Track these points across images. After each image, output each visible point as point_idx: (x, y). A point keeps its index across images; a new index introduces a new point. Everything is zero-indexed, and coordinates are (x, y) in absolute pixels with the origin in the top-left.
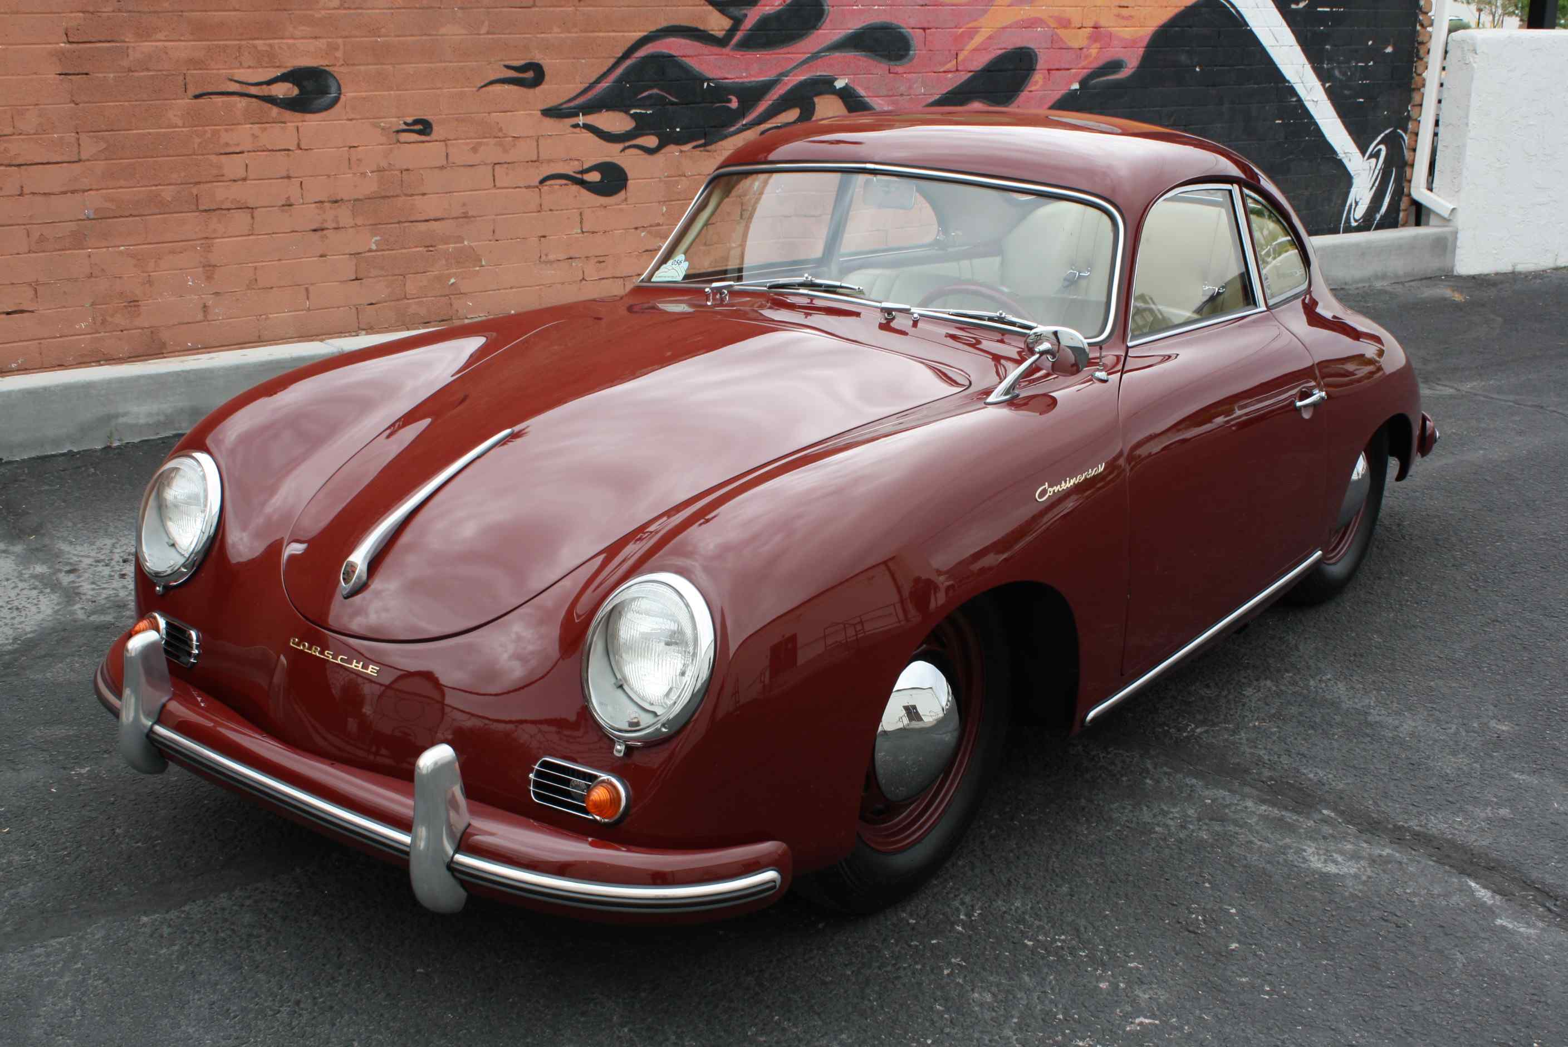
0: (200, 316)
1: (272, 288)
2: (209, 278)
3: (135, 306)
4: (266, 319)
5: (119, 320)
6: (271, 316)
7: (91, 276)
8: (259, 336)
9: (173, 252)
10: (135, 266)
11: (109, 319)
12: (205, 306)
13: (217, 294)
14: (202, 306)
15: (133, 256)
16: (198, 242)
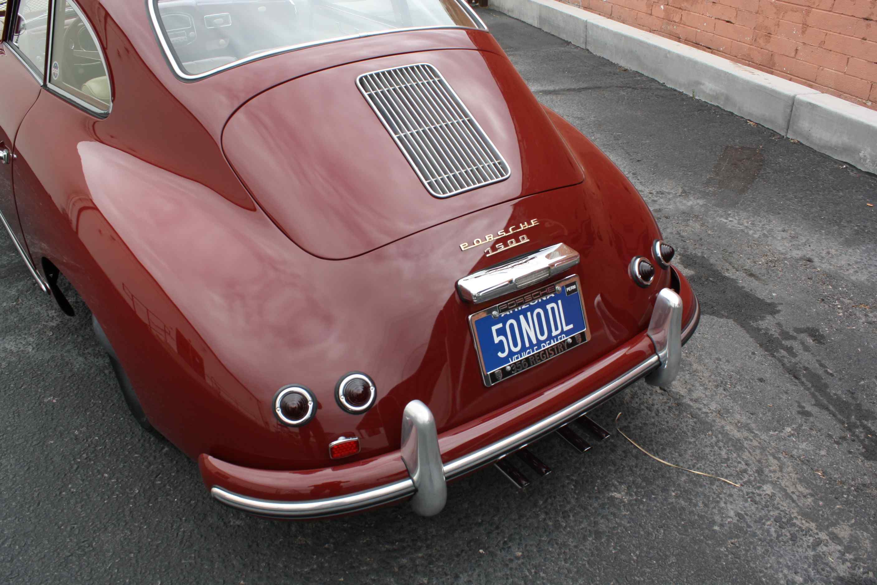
0: (793, 54)
1: (831, 51)
2: (803, 32)
3: (769, 37)
4: (822, 70)
5: (761, 41)
6: (825, 69)
7: (757, 13)
8: (816, 80)
9: (792, 11)
10: (775, 13)
11: (758, 39)
12: (797, 50)
13: (804, 43)
14: (795, 49)
15: (776, 7)
16: (805, 8)
